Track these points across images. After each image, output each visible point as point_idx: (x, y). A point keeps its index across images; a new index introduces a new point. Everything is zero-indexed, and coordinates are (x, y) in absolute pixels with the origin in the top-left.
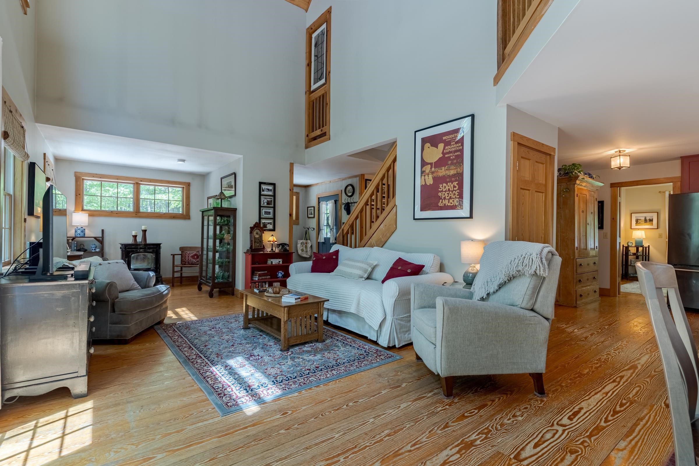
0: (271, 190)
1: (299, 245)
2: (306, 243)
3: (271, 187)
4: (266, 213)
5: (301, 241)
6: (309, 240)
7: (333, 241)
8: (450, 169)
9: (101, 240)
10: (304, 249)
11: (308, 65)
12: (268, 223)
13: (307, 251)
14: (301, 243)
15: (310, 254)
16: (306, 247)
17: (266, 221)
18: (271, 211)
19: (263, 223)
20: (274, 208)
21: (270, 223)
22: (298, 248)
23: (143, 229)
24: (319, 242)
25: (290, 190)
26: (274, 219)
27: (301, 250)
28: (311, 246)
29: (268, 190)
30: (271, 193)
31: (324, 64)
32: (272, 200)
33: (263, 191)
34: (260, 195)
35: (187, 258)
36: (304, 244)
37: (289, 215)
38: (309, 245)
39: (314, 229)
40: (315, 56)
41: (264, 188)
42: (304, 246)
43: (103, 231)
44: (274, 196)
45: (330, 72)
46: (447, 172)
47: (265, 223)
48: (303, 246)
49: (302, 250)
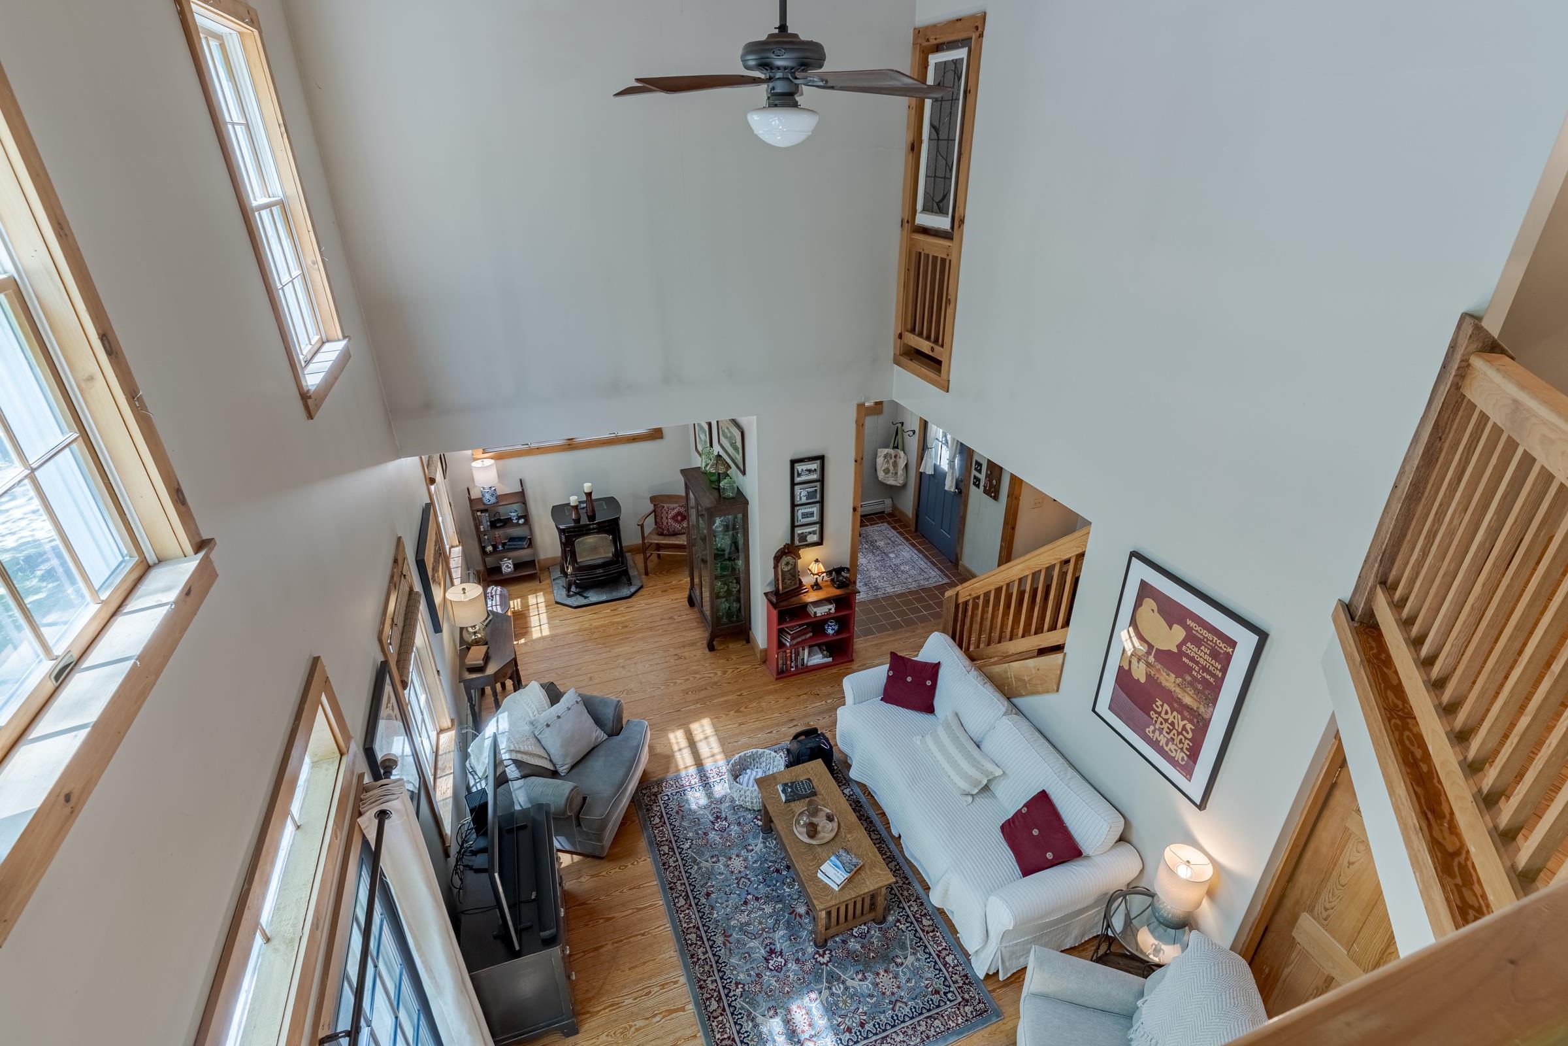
0: (815, 470)
1: (880, 460)
2: (896, 456)
3: (814, 466)
4: (805, 515)
5: (886, 451)
6: (903, 450)
7: (951, 487)
8: (1185, 691)
9: (521, 497)
10: (891, 468)
11: (912, 148)
12: (810, 533)
13: (896, 473)
14: (885, 457)
15: (901, 482)
16: (895, 464)
17: (804, 531)
18: (815, 509)
19: (799, 535)
20: (822, 502)
21: (814, 533)
22: (878, 467)
23: (587, 491)
24: (921, 473)
25: (856, 461)
26: (821, 522)
27: (884, 470)
28: (906, 465)
29: (810, 471)
30: (814, 476)
31: (951, 170)
32: (818, 488)
33: (799, 475)
34: (793, 484)
35: (664, 520)
36: (891, 458)
37: (852, 510)
38: (902, 464)
39: (914, 433)
40: (932, 126)
41: (800, 470)
42: (891, 461)
43: (521, 480)
44: (822, 480)
45: (962, 221)
46: (1178, 690)
47: (802, 533)
48: (888, 462)
49: (887, 471)
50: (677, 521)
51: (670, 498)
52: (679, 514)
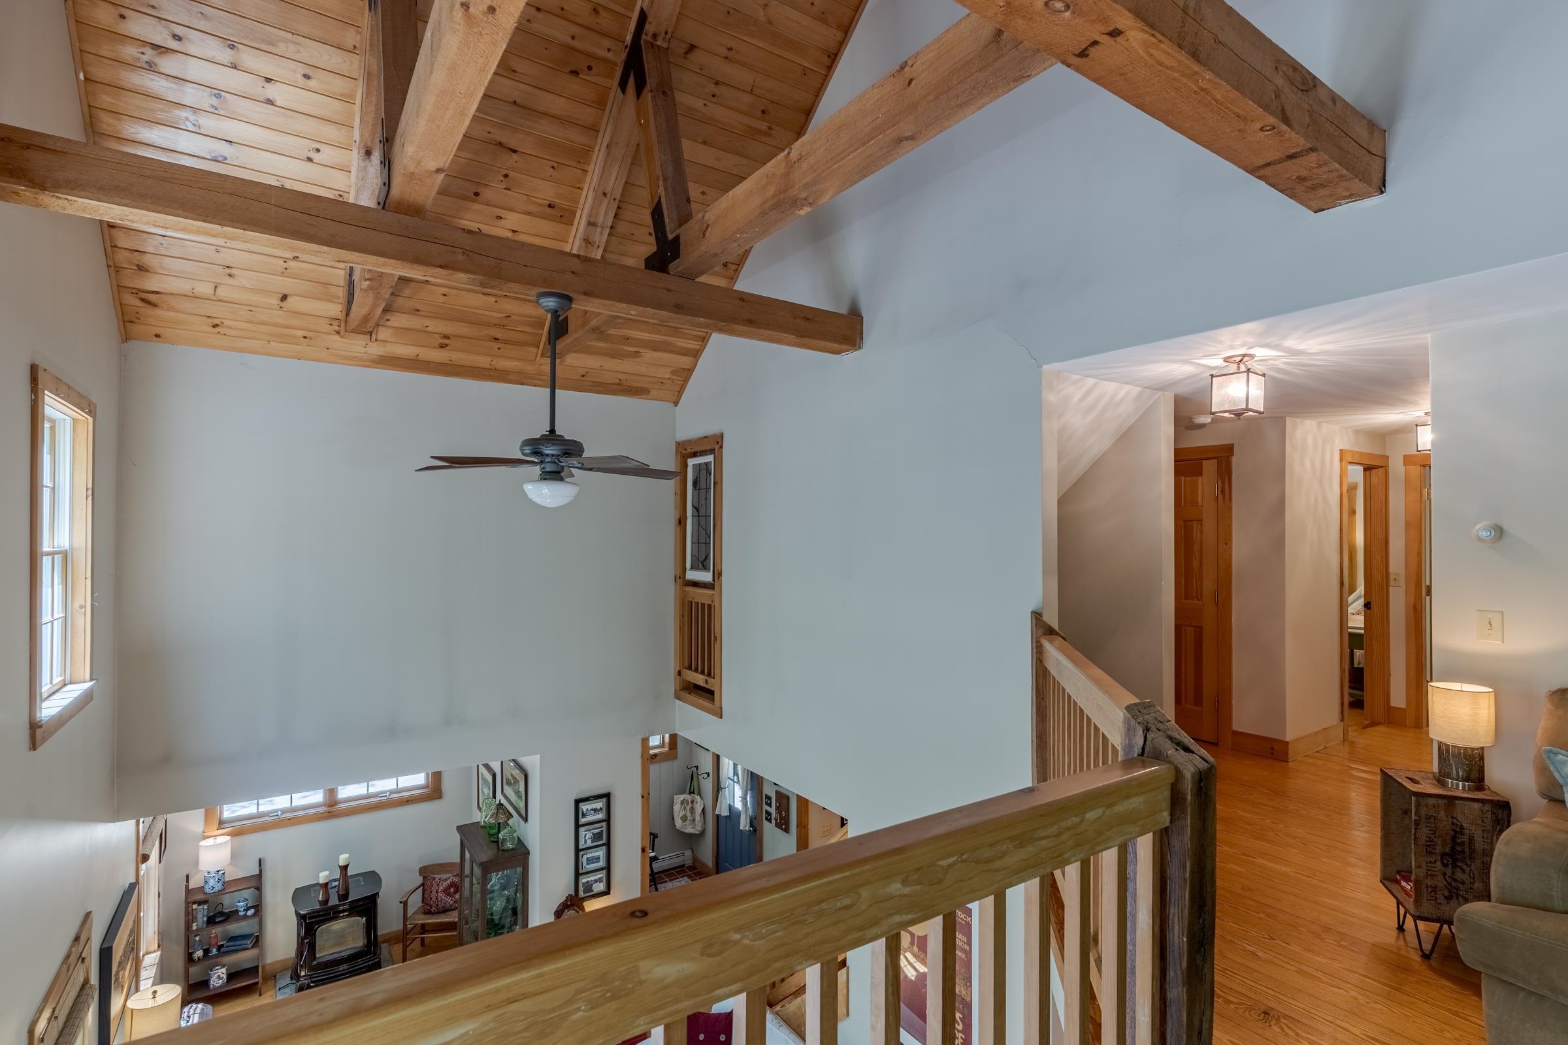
0: (601, 808)
1: (677, 807)
2: (692, 802)
3: (600, 804)
4: (589, 861)
5: (682, 797)
6: (700, 794)
7: (745, 826)
9: (256, 882)
10: (689, 815)
11: (680, 523)
12: (596, 881)
13: (694, 820)
14: (682, 803)
15: (700, 829)
16: (692, 810)
17: (589, 879)
18: (601, 853)
19: (583, 884)
20: (608, 845)
21: (600, 880)
22: (676, 815)
23: (342, 863)
24: (718, 815)
25: (643, 797)
26: (608, 868)
27: (681, 818)
28: (703, 810)
29: (595, 810)
30: (600, 816)
31: (710, 537)
32: (604, 829)
33: (584, 815)
34: (577, 826)
35: (434, 895)
36: (688, 804)
37: (640, 851)
38: (699, 809)
39: (708, 776)
40: (694, 506)
41: (585, 810)
42: (688, 808)
43: (260, 860)
44: (608, 820)
45: (720, 574)
47: (588, 882)
48: (685, 808)
49: (684, 819)
50: (449, 894)
51: (443, 867)
52: (453, 885)
